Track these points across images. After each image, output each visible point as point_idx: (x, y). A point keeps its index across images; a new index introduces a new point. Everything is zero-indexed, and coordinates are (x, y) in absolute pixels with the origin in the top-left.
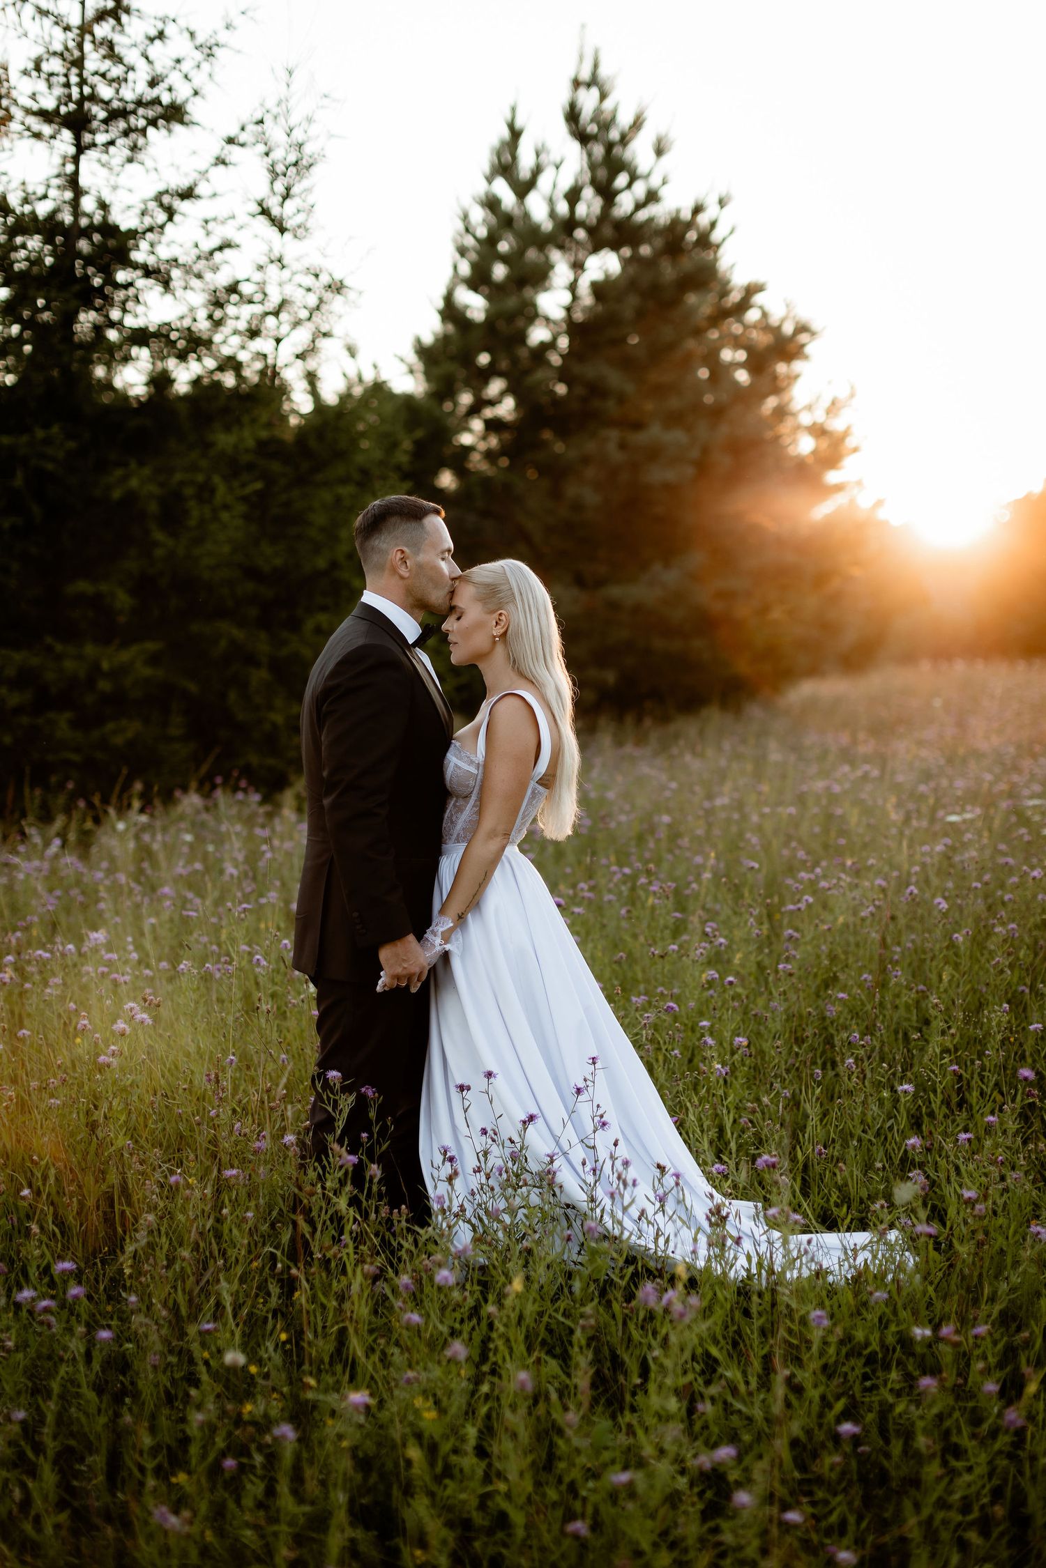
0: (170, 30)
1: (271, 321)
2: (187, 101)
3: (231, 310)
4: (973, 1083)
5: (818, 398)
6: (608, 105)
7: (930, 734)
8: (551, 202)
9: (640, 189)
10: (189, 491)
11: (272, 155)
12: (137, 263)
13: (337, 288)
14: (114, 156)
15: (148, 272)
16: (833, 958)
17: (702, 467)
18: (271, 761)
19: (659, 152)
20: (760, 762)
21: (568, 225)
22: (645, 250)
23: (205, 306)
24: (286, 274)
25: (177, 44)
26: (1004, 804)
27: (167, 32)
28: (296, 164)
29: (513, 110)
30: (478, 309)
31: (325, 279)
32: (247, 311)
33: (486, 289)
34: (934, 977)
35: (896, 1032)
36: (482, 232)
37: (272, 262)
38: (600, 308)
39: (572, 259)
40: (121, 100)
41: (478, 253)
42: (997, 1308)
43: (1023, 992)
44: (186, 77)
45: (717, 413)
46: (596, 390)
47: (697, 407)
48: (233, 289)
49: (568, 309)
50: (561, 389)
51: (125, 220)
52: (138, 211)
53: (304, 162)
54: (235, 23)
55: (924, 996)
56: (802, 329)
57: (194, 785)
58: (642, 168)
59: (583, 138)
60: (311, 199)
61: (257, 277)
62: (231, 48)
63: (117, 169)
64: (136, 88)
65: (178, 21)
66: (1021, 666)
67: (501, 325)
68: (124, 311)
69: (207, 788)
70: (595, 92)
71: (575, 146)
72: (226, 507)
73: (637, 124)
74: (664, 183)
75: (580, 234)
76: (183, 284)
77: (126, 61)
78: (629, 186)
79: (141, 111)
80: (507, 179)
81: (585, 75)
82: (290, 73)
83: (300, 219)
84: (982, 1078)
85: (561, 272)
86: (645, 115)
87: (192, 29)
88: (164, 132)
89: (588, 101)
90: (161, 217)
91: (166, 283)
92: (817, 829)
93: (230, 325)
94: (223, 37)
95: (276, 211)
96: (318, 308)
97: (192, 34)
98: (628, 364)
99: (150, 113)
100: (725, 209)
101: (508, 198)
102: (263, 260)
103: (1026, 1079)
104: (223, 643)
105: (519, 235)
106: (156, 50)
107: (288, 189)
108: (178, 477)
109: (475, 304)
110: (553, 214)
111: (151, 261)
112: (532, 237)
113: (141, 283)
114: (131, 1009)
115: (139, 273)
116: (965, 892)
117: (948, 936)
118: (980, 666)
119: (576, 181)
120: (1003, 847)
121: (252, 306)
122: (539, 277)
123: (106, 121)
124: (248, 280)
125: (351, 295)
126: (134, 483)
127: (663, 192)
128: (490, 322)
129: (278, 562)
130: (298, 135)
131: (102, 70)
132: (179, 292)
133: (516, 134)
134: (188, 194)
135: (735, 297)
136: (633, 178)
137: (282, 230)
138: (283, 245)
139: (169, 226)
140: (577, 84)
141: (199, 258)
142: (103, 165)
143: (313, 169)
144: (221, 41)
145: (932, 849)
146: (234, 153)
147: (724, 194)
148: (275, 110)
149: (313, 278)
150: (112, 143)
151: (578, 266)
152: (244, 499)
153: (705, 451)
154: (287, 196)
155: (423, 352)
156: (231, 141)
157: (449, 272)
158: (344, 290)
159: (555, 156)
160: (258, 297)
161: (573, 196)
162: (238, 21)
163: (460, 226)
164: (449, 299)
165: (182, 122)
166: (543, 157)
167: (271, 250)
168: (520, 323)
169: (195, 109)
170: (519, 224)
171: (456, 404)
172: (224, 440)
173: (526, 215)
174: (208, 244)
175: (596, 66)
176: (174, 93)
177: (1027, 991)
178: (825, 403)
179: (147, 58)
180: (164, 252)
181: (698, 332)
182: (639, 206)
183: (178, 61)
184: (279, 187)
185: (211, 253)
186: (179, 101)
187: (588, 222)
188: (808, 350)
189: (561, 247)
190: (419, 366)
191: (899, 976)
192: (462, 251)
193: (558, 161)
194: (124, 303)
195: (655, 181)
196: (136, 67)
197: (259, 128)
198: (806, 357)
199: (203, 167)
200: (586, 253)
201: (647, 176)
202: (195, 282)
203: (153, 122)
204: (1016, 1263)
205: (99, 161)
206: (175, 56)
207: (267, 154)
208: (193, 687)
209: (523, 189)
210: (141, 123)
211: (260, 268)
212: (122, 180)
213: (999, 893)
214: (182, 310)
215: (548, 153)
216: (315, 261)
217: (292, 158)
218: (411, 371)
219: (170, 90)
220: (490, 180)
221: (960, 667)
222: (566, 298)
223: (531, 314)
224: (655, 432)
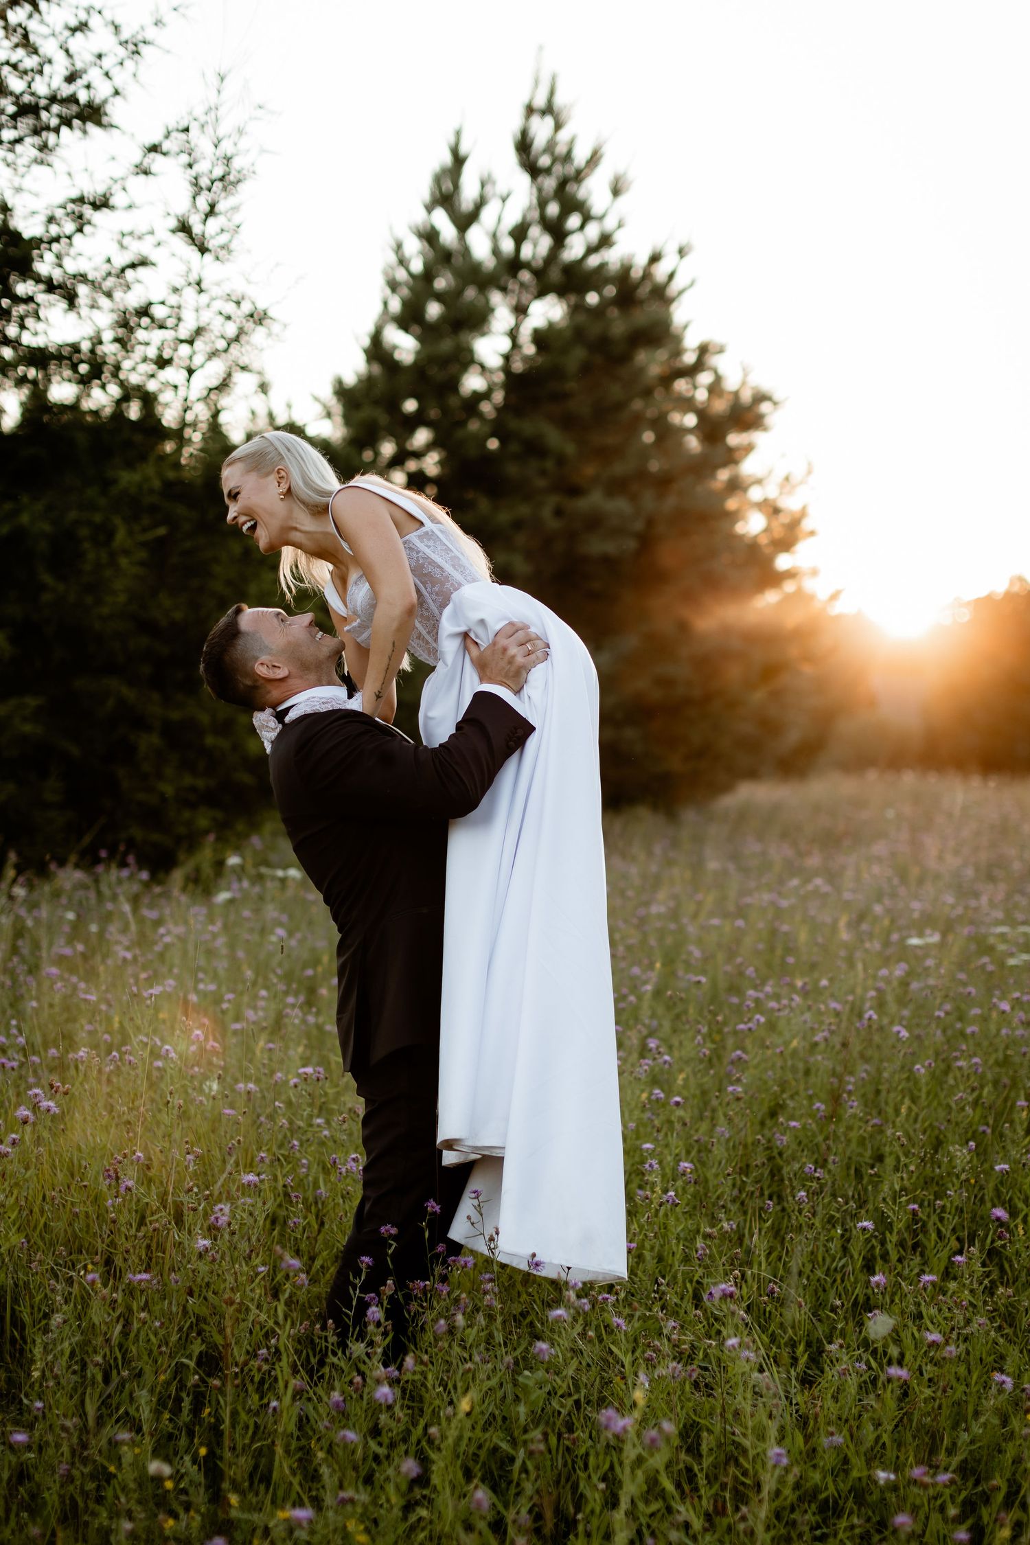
0: (95, 21)
1: (184, 349)
2: (105, 102)
3: (141, 335)
4: (930, 1225)
5: (770, 472)
6: (564, 136)
7: (880, 848)
8: (494, 237)
9: (593, 232)
10: (84, 532)
11: (196, 167)
12: (39, 275)
13: (259, 318)
14: (21, 156)
15: (51, 286)
16: (783, 1085)
17: (646, 541)
18: (156, 837)
19: (616, 192)
20: (697, 867)
21: (514, 265)
22: (592, 298)
23: (113, 328)
24: (204, 298)
25: (100, 38)
26: (966, 931)
27: (91, 24)
28: (222, 179)
29: (458, 134)
30: (408, 351)
31: (246, 307)
32: (157, 336)
33: (416, 329)
34: (890, 1110)
35: (848, 1168)
36: (417, 266)
37: (190, 284)
38: (540, 360)
39: (514, 302)
40: (33, 94)
41: (411, 289)
42: (956, 1461)
43: (984, 1132)
44: (107, 74)
45: (664, 482)
46: (535, 449)
47: (642, 475)
48: (144, 311)
49: (507, 358)
50: (493, 444)
51: (28, 226)
52: (43, 218)
53: (232, 178)
54: (165, 20)
55: (880, 1130)
56: (760, 398)
57: (73, 858)
58: (596, 210)
59: (533, 170)
60: (237, 219)
61: (173, 300)
62: (159, 47)
63: (21, 170)
64: (50, 82)
65: (104, 12)
66: (976, 781)
67: (433, 371)
68: (23, 327)
69: (89, 860)
70: (549, 121)
71: (525, 178)
72: (126, 552)
73: (594, 159)
74: (620, 226)
75: (525, 276)
76: (89, 302)
77: (41, 51)
78: (582, 227)
79: (55, 108)
80: (447, 210)
81: (540, 102)
82: (222, 80)
83: (223, 239)
84: (941, 1219)
85: (502, 317)
86: (603, 150)
87: (117, 23)
88: (78, 133)
89: (541, 130)
90: (69, 227)
91: (71, 298)
92: (761, 946)
93: (139, 351)
94: (151, 33)
95: (197, 229)
96: (237, 339)
97: (117, 28)
98: (568, 423)
99: (65, 111)
100: (686, 259)
101: (448, 232)
102: (180, 283)
103: (998, 1219)
104: (111, 703)
105: (457, 274)
106: (77, 43)
107: (212, 206)
108: (73, 515)
109: (404, 345)
110: (496, 251)
111: (57, 275)
112: (473, 275)
113: (41, 298)
114: (36, 1095)
115: (42, 287)
116: (925, 1022)
117: (907, 1068)
118: (932, 779)
119: (524, 217)
120: (962, 976)
121: (163, 331)
122: (477, 320)
123: (14, 117)
124: (163, 303)
125: (276, 328)
126: (25, 518)
127: (618, 237)
128: (420, 368)
129: (178, 615)
130: (227, 147)
131: (13, 60)
132: (84, 311)
133: (459, 161)
134: (101, 204)
135: (689, 358)
136: (587, 218)
137: (203, 250)
138: (202, 267)
139: (78, 238)
140: (530, 110)
141: (109, 274)
142: (8, 165)
143: (240, 187)
144: (149, 37)
145: (891, 974)
146: (156, 163)
147: (684, 243)
148: (203, 118)
149: (234, 305)
150: (19, 140)
151: (521, 310)
152: (144, 544)
153: (650, 522)
154: (211, 211)
155: (342, 392)
156: (154, 149)
157: (379, 308)
158: (265, 322)
159: (501, 188)
160: (170, 322)
161: (519, 234)
162: (168, 17)
163: (393, 258)
164: (377, 338)
165: (99, 123)
166: (488, 188)
167: (189, 271)
168: (453, 368)
169: (115, 111)
170: (457, 261)
171: (377, 454)
172: (127, 478)
173: (466, 251)
174: (120, 260)
175: (552, 93)
176: (92, 91)
177: (989, 1131)
178: (778, 476)
179: (67, 51)
180: (71, 266)
181: (647, 393)
182: (591, 250)
183: (100, 56)
184: (203, 203)
185: (123, 271)
186: (97, 101)
187: (534, 264)
188: (768, 421)
189: (504, 290)
190: (337, 408)
191: (854, 1107)
192: (393, 285)
193: (505, 193)
194: (22, 318)
195: (609, 224)
196: (54, 60)
197: (183, 136)
198: (765, 429)
199: (118, 174)
200: (529, 296)
201: (601, 218)
202: (103, 301)
203: (67, 122)
204: (977, 1414)
205: (5, 160)
206: (96, 51)
207: (190, 166)
208: (75, 751)
209: (464, 221)
210: (54, 122)
211: (176, 290)
212: (27, 183)
213: (959, 1025)
214: (89, 331)
215: (494, 183)
216: (238, 286)
217: (218, 172)
218: (329, 415)
219: (88, 87)
220: (429, 209)
221: (909, 779)
222: (505, 344)
223: (466, 359)
224: (595, 499)
